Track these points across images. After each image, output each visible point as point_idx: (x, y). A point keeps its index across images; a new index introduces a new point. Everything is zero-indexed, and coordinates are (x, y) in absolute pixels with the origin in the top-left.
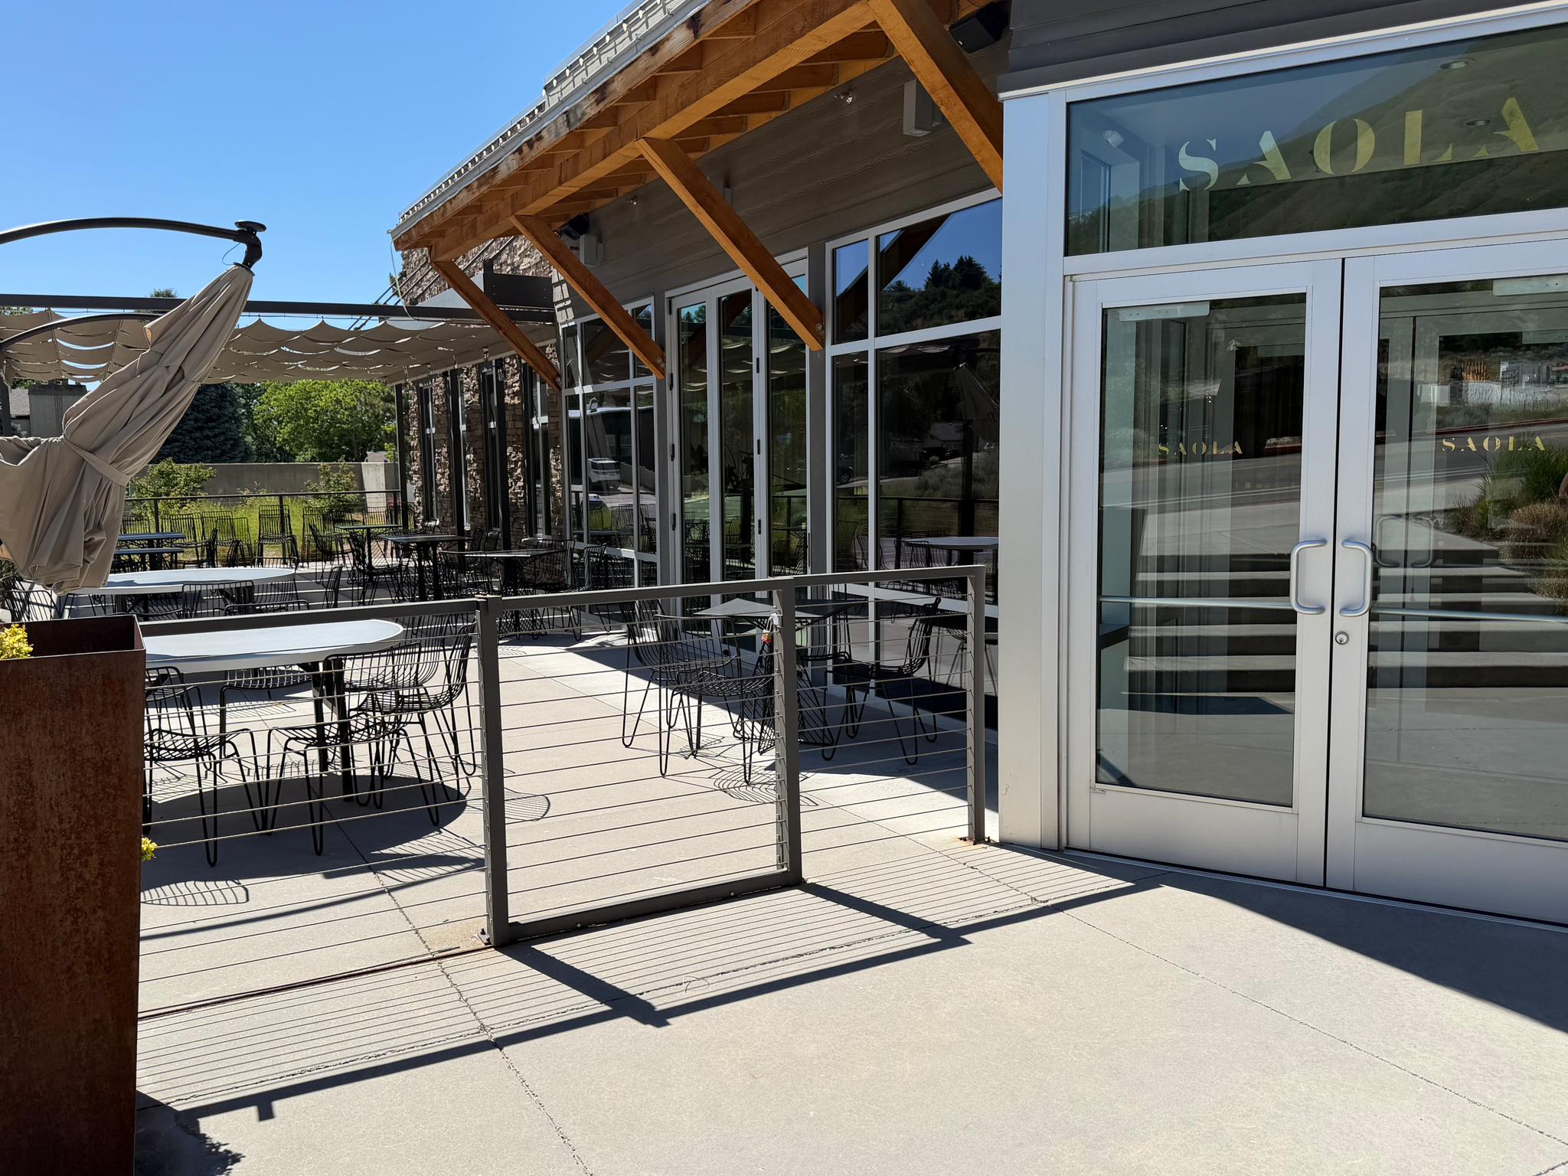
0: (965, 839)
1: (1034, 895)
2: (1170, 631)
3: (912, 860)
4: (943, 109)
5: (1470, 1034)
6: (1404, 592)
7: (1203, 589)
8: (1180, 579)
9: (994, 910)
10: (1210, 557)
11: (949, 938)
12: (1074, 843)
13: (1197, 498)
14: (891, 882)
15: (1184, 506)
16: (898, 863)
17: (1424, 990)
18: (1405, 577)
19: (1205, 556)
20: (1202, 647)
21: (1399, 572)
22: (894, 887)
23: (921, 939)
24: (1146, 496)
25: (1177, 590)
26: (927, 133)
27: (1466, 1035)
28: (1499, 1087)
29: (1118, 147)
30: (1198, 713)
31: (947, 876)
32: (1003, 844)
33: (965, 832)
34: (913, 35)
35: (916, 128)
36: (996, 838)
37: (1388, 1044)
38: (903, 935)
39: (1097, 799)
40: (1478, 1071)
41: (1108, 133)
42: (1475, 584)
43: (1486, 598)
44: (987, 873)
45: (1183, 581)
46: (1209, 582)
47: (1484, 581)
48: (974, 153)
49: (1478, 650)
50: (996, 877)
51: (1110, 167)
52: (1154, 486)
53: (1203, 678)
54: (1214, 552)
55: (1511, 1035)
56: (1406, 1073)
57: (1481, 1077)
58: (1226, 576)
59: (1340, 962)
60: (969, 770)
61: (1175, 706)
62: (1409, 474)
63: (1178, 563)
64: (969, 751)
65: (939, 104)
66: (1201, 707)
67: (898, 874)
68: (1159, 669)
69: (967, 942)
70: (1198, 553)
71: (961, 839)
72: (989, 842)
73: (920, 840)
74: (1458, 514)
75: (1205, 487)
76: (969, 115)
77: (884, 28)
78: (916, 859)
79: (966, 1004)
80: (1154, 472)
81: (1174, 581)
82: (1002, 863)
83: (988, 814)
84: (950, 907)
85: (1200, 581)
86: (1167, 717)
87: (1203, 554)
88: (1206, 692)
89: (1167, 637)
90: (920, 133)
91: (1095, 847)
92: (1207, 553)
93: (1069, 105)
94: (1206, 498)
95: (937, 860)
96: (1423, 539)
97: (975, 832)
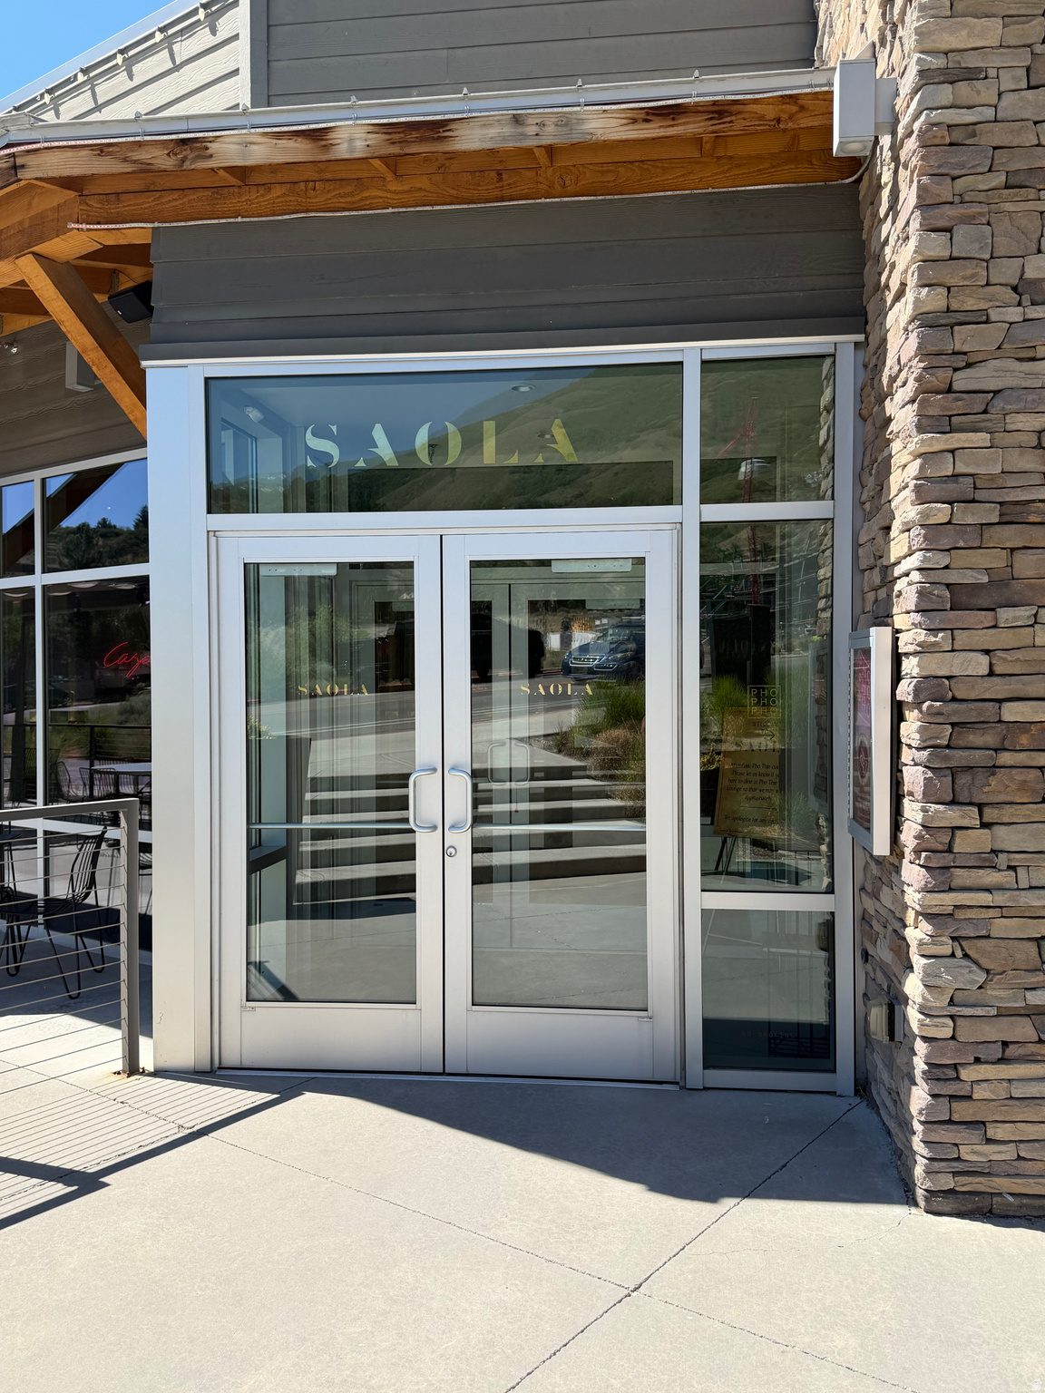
0: (119, 1073)
1: (180, 1122)
2: (324, 845)
3: (60, 1103)
4: (94, 369)
5: (550, 1195)
6: (511, 802)
7: (354, 806)
8: (335, 797)
9: (139, 1145)
10: (359, 777)
11: (85, 1183)
12: (225, 1064)
13: (347, 727)
14: (32, 1131)
15: (337, 734)
16: (43, 1109)
17: (517, 1159)
18: (511, 790)
19: (356, 777)
20: (355, 857)
21: (507, 785)
22: (34, 1137)
23: (58, 1189)
24: (299, 725)
25: (333, 807)
26: (90, 389)
27: (547, 1197)
28: (570, 1242)
29: (260, 422)
30: (352, 918)
31: (94, 1115)
32: (158, 1073)
33: (119, 1066)
34: (61, 297)
35: (78, 383)
36: (150, 1068)
37: (485, 1219)
38: (37, 1188)
39: (248, 1016)
40: (555, 1230)
41: (250, 409)
42: (568, 794)
43: (576, 804)
44: (136, 1106)
45: (337, 800)
46: (359, 799)
47: (573, 790)
48: (127, 412)
49: (571, 847)
50: (145, 1109)
51: (256, 439)
52: (306, 716)
53: (355, 886)
54: (363, 773)
55: (581, 1190)
56: (498, 1243)
57: (557, 1235)
58: (373, 793)
59: (451, 1145)
60: (123, 1003)
61: (333, 913)
62: (510, 707)
63: (333, 783)
64: (122, 984)
65: (91, 364)
66: (354, 911)
67: (42, 1121)
68: (315, 880)
69: (106, 1185)
70: (350, 774)
71: (115, 1073)
72: (143, 1073)
73: (71, 1081)
74: (558, 737)
75: (354, 716)
76: (121, 378)
77: (32, 287)
78: (64, 1102)
79: (94, 1255)
80: (305, 704)
81: (330, 800)
82: (154, 1093)
83: (144, 1043)
84: (93, 1149)
85: (352, 799)
86: (324, 924)
87: (354, 774)
88: (360, 897)
89: (321, 851)
90: (82, 388)
91: (246, 1063)
92: (357, 774)
93: (207, 380)
94: (356, 726)
95: (87, 1099)
96: (523, 758)
97: (129, 1065)
